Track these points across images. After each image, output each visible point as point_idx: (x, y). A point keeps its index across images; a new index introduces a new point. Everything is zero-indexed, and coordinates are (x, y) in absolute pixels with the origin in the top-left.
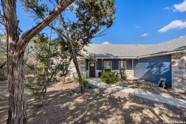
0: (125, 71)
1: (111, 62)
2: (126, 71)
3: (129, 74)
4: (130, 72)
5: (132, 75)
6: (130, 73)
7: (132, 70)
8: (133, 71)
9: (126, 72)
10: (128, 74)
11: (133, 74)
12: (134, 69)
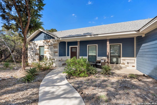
0: (119, 59)
1: (97, 45)
2: (122, 58)
3: (126, 64)
4: (128, 61)
5: (133, 66)
6: (128, 63)
7: (133, 57)
8: (135, 59)
9: (121, 60)
10: (124, 64)
11: (135, 65)
12: (138, 55)
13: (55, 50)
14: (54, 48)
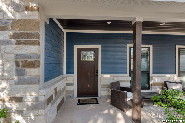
13: (21, 52)
14: (18, 43)
